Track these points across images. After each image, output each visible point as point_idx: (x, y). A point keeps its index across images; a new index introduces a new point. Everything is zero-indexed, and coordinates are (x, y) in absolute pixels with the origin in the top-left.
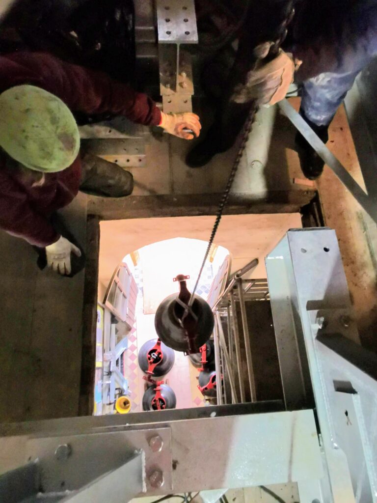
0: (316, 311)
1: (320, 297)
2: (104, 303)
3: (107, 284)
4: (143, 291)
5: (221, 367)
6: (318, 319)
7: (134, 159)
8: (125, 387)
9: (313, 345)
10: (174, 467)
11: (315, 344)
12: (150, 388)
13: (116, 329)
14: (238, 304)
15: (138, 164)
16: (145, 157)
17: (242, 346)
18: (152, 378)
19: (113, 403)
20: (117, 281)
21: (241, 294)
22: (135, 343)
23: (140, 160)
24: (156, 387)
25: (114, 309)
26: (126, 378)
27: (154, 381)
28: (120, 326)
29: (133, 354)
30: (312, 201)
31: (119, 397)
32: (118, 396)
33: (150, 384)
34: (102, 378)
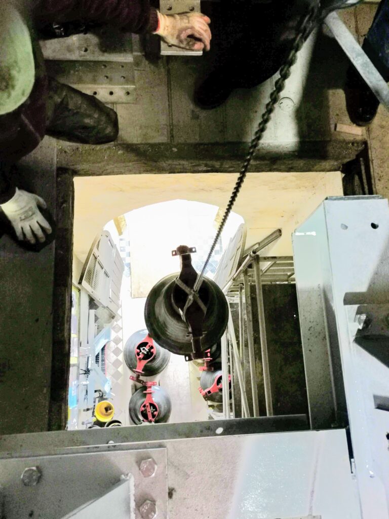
0: (356, 307)
1: (362, 288)
2: (80, 283)
3: (83, 258)
4: (130, 268)
5: (229, 366)
6: (358, 316)
7: (119, 91)
8: (106, 389)
9: (350, 349)
10: (170, 495)
11: (352, 348)
12: (138, 391)
13: (95, 316)
14: (253, 288)
15: (125, 98)
16: (135, 89)
17: (257, 341)
18: (141, 378)
19: (92, 408)
20: (96, 255)
21: (258, 275)
22: (120, 334)
23: (128, 93)
24: (146, 390)
25: (93, 291)
26: (108, 377)
27: (143, 381)
28: (100, 311)
29: (117, 348)
30: (358, 156)
31: (99, 401)
32: (97, 400)
33: (139, 385)
34: (78, 378)
